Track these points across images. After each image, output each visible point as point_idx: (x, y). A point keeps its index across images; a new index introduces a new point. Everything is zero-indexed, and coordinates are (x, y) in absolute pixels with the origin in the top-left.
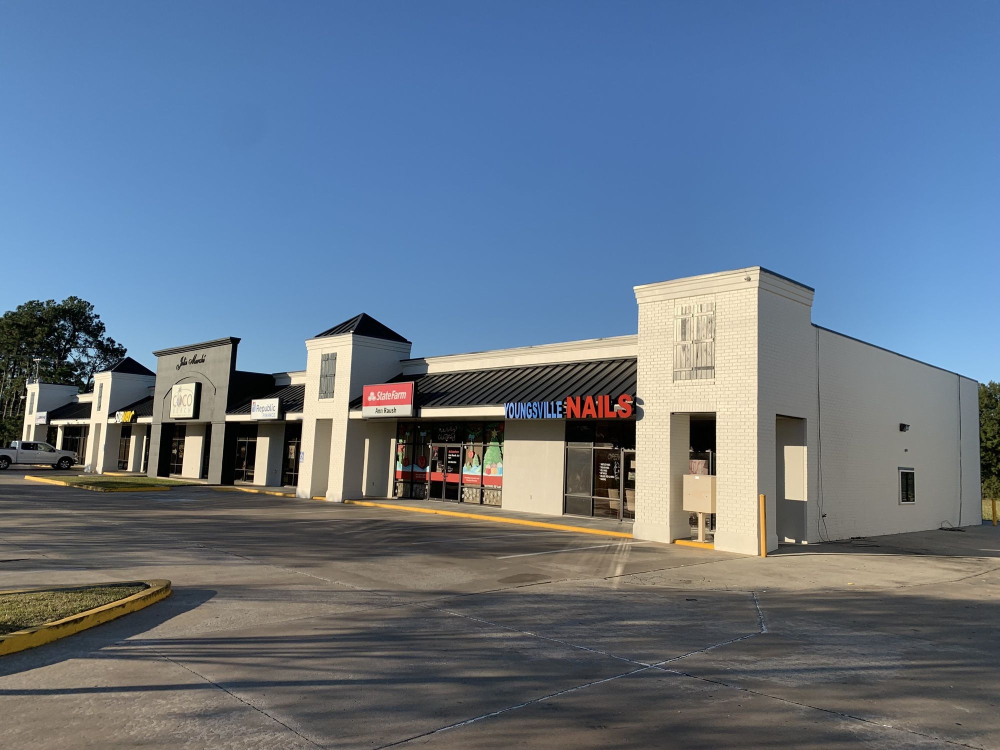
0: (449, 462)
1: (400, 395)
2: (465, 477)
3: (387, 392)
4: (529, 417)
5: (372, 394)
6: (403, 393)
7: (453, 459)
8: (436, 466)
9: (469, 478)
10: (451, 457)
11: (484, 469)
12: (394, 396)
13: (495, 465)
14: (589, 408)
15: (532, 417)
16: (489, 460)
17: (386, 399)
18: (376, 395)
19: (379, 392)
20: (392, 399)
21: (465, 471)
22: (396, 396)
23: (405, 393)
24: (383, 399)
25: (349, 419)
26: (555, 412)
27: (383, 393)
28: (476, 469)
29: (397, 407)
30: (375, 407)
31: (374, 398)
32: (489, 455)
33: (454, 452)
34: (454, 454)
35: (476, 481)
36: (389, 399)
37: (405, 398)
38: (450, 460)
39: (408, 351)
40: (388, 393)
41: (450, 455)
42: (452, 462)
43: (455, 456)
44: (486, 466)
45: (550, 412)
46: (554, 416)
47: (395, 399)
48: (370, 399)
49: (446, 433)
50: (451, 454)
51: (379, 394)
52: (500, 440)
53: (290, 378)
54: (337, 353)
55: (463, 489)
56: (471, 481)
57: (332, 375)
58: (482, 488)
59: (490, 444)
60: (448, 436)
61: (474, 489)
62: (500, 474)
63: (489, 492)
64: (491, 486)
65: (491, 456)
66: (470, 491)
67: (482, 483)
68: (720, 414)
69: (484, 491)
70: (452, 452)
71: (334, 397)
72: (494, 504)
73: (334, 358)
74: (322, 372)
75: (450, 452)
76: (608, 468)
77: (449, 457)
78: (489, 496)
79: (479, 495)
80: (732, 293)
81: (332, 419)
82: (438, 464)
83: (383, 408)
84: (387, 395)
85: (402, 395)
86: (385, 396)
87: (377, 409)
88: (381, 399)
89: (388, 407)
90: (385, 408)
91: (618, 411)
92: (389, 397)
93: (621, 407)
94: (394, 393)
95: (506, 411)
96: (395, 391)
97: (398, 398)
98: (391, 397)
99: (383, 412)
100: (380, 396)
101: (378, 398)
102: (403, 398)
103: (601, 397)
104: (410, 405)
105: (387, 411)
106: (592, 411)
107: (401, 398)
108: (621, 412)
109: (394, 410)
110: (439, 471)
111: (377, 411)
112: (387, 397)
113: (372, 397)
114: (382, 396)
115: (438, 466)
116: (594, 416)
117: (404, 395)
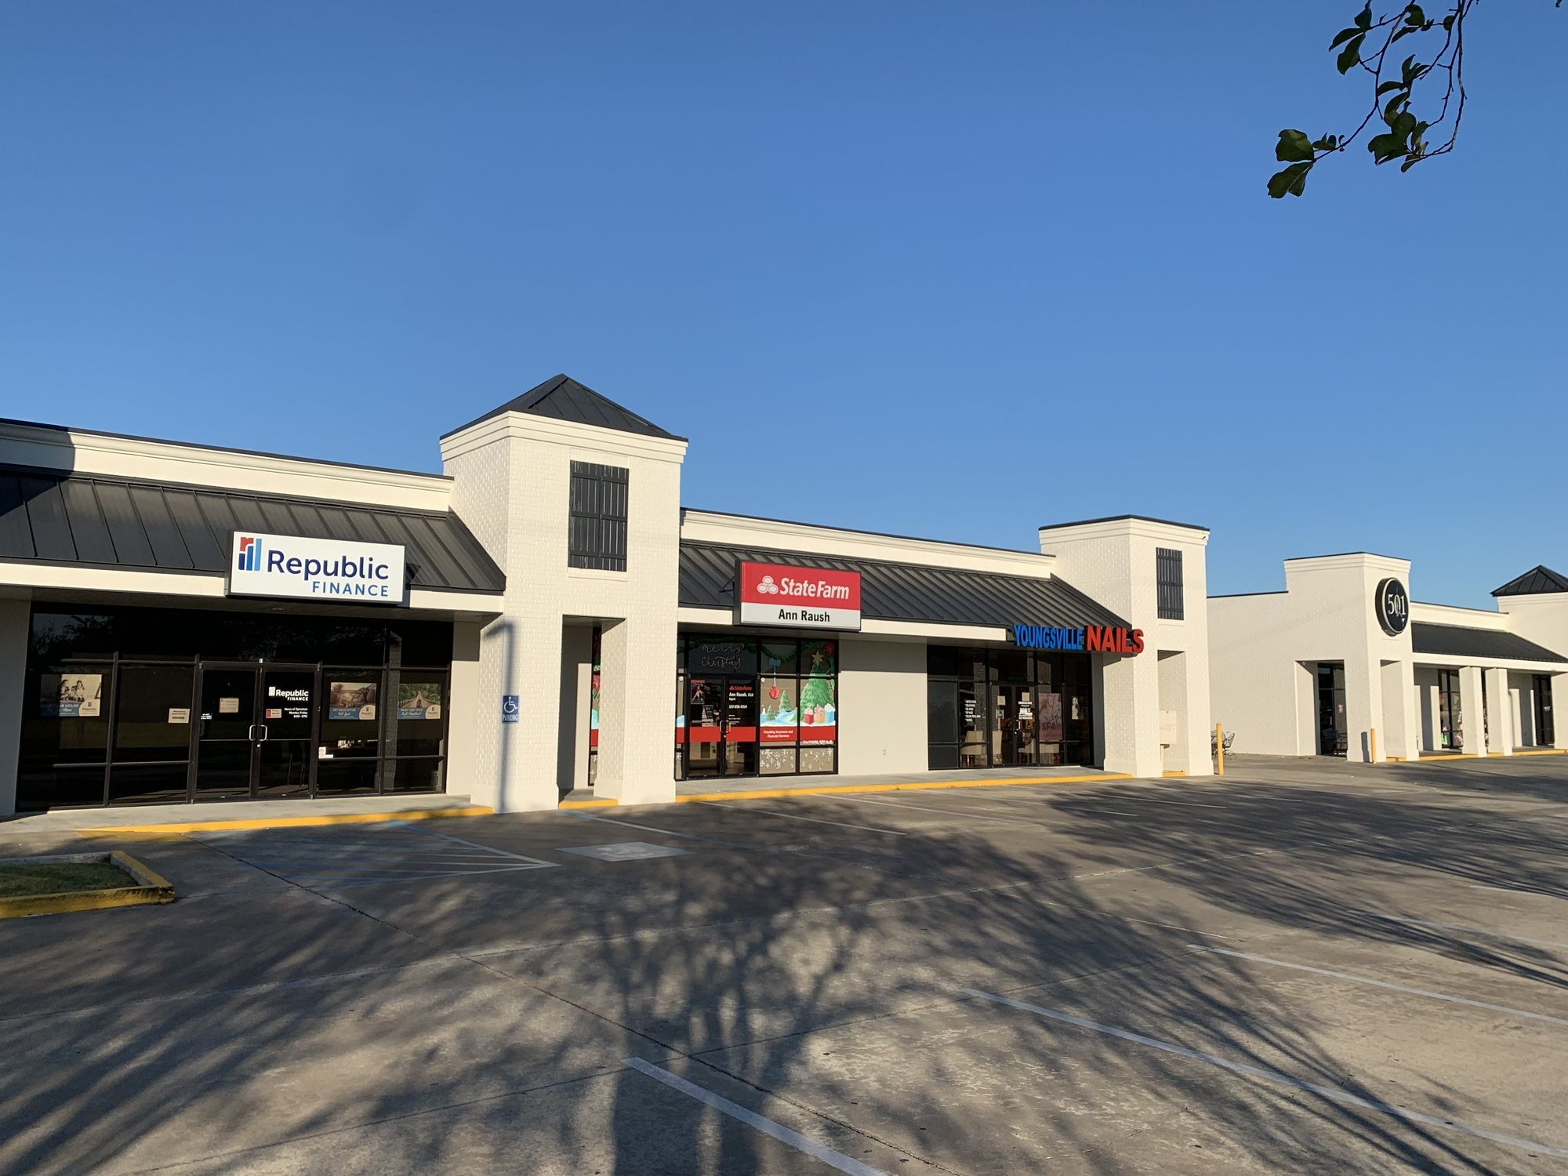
0: (731, 707)
1: (836, 591)
2: (765, 732)
3: (806, 582)
4: (1046, 646)
5: (768, 580)
6: (843, 589)
7: (739, 701)
9: (774, 732)
10: (736, 697)
11: (801, 716)
12: (822, 592)
13: (821, 709)
14: (1109, 640)
15: (1049, 647)
16: (809, 701)
17: (805, 594)
18: (777, 582)
19: (784, 580)
20: (819, 595)
21: (764, 721)
22: (829, 591)
23: (847, 589)
24: (796, 594)
26: (1075, 642)
27: (795, 582)
28: (785, 716)
29: (830, 611)
30: (779, 607)
31: (774, 590)
32: (810, 693)
33: (741, 688)
34: (741, 692)
35: (788, 736)
36: (813, 595)
37: (847, 597)
38: (733, 703)
40: (809, 584)
41: (734, 695)
43: (744, 695)
44: (807, 711)
45: (1070, 642)
46: (1073, 647)
47: (825, 596)
48: (762, 589)
49: (720, 653)
50: (733, 692)
51: (787, 583)
52: (832, 667)
54: (628, 470)
55: (762, 752)
56: (777, 736)
57: (614, 519)
58: (798, 747)
59: (811, 675)
60: (725, 661)
61: (784, 750)
62: (830, 722)
63: (811, 751)
64: (816, 742)
65: (813, 694)
66: (777, 753)
67: (799, 738)
68: (1187, 653)
69: (801, 750)
70: (737, 688)
71: (625, 571)
72: (820, 770)
73: (620, 478)
74: (576, 503)
75: (732, 688)
76: (974, 706)
77: (732, 697)
78: (813, 758)
79: (793, 758)
80: (1192, 547)
81: (623, 620)
83: (798, 610)
84: (807, 588)
85: (841, 591)
86: (800, 589)
87: (782, 610)
88: (791, 593)
89: (810, 610)
90: (803, 612)
91: (1132, 645)
92: (812, 592)
93: (1132, 642)
94: (823, 586)
95: (1015, 636)
96: (824, 583)
97: (832, 596)
98: (816, 592)
99: (797, 617)
100: (789, 587)
101: (784, 590)
102: (842, 597)
103: (1119, 630)
104: (859, 612)
105: (807, 617)
106: (1111, 645)
107: (838, 596)
108: (1135, 646)
109: (824, 617)
110: (709, 725)
111: (783, 616)
112: (807, 592)
113: (767, 585)
114: (794, 587)
115: (704, 716)
116: (1113, 649)
117: (845, 591)
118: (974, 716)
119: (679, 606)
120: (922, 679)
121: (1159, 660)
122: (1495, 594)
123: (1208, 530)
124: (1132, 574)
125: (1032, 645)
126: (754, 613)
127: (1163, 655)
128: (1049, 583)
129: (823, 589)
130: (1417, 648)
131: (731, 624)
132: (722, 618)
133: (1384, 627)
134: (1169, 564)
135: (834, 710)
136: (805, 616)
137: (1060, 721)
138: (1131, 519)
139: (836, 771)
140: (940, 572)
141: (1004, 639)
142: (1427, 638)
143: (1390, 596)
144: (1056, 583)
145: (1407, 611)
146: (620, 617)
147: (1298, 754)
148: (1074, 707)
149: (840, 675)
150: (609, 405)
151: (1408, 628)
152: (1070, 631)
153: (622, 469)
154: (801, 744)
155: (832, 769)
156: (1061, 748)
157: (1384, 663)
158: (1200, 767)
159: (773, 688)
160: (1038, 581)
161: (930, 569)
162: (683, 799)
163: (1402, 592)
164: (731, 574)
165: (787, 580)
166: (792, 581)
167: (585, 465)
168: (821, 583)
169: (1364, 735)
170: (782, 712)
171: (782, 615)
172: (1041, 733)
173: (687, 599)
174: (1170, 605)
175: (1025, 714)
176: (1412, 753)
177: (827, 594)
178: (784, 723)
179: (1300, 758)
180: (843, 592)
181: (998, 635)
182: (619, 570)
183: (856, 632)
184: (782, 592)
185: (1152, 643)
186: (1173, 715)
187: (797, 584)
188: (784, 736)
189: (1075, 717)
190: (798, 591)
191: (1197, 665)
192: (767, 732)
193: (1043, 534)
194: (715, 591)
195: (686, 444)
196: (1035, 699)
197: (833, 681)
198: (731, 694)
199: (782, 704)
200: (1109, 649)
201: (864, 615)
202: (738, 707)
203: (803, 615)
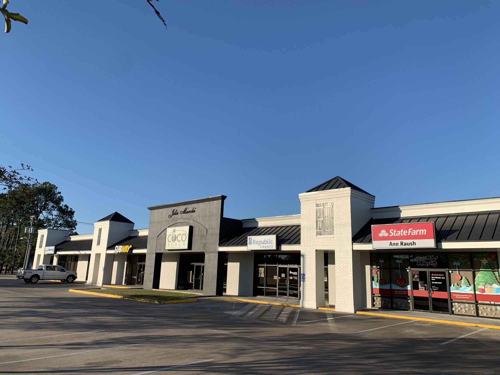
0: (433, 283)
1: (419, 232)
2: (454, 295)
3: (402, 230)
5: (383, 231)
6: (423, 230)
7: (437, 280)
8: (418, 284)
9: (460, 295)
10: (435, 279)
11: (476, 289)
12: (411, 233)
13: (489, 286)
16: (481, 282)
17: (402, 235)
18: (388, 231)
20: (409, 234)
21: (453, 290)
23: (425, 230)
24: (397, 235)
25: (353, 250)
28: (466, 288)
29: (415, 241)
30: (389, 241)
31: (386, 235)
32: (481, 278)
33: (437, 275)
34: (437, 276)
35: (469, 298)
36: (406, 235)
37: (425, 234)
38: (434, 281)
39: (372, 202)
40: (404, 230)
41: (434, 278)
43: (440, 278)
44: (479, 287)
47: (412, 234)
48: (381, 235)
50: (433, 276)
51: (392, 231)
52: (495, 266)
53: (257, 222)
55: (454, 304)
56: (462, 297)
58: (476, 304)
59: (480, 269)
61: (468, 304)
62: (496, 293)
63: (486, 306)
64: (489, 302)
65: (484, 279)
66: (463, 305)
67: (476, 299)
69: (479, 305)
70: (435, 275)
71: (334, 235)
72: (492, 316)
78: (487, 310)
79: (474, 309)
82: (420, 284)
83: (399, 242)
84: (403, 232)
85: (422, 231)
86: (399, 233)
88: (395, 235)
89: (404, 241)
90: (401, 242)
92: (405, 234)
94: (411, 230)
96: (412, 229)
97: (417, 234)
98: (407, 234)
99: (398, 244)
100: (394, 233)
101: (391, 234)
104: (433, 240)
105: (404, 244)
107: (420, 234)
109: (413, 244)
110: (422, 289)
111: (392, 245)
112: (403, 234)
113: (383, 233)
114: (396, 233)
115: (420, 286)
117: (424, 231)
129: (411, 232)
136: (402, 244)
146: (333, 249)
154: (478, 303)
159: (458, 275)
166: (395, 230)
168: (410, 229)
170: (464, 287)
171: (391, 244)
178: (465, 292)
180: (424, 232)
182: (332, 234)
184: (390, 235)
187: (398, 231)
188: (467, 298)
190: (398, 234)
192: (455, 295)
197: (496, 273)
198: (432, 277)
199: (464, 283)
202: (437, 283)
203: (401, 244)
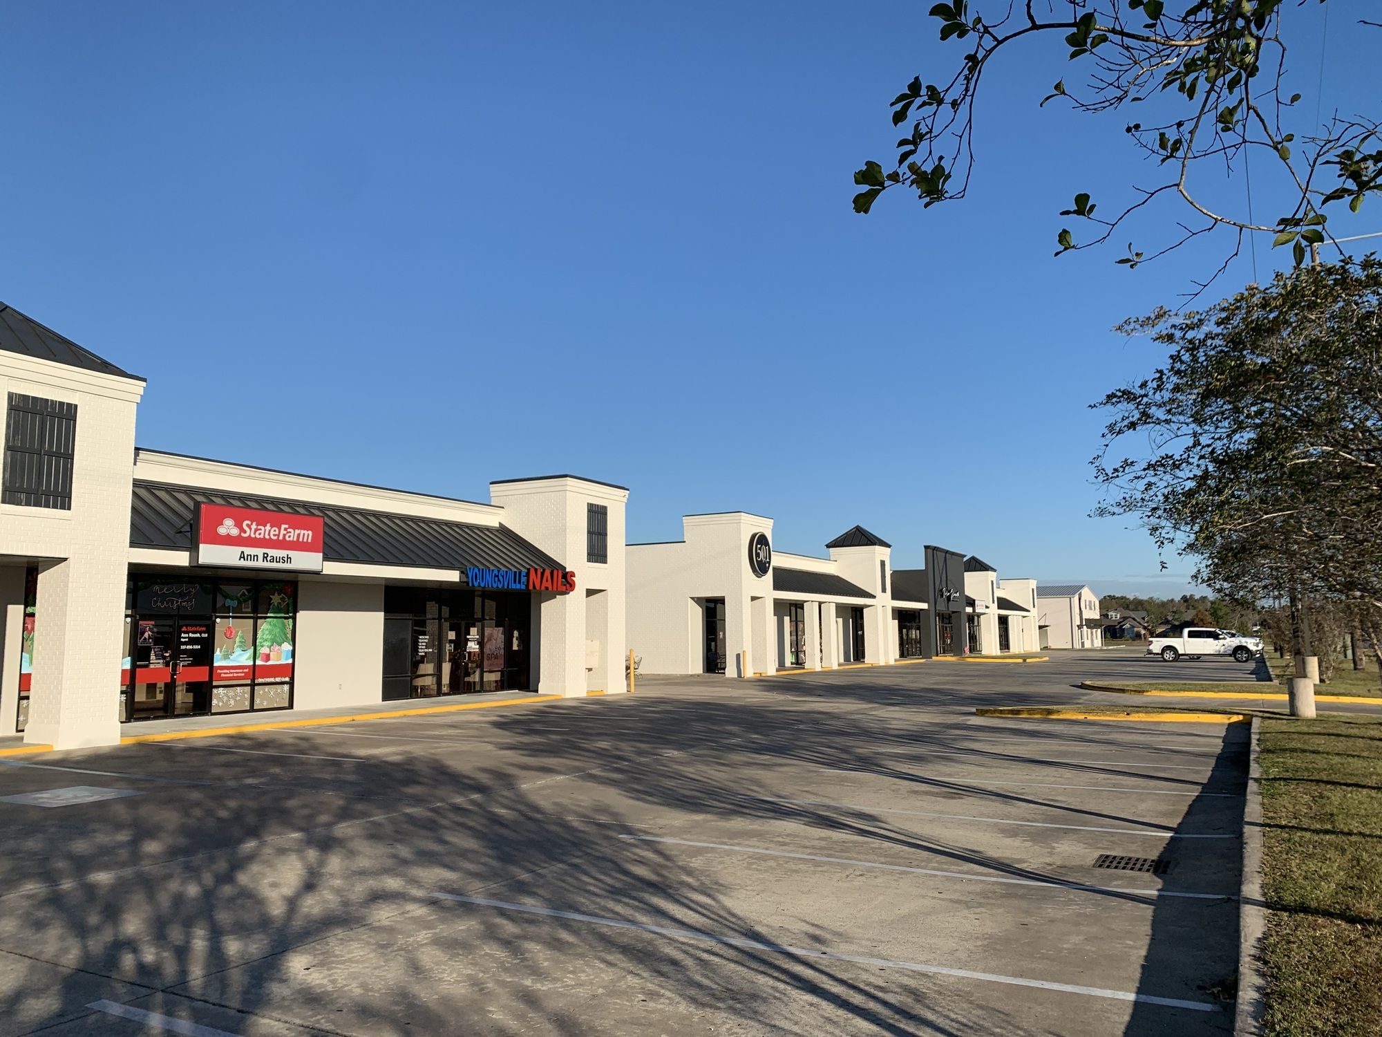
0: (183, 647)
1: (299, 535)
2: (219, 671)
3: (268, 525)
4: (495, 586)
5: (229, 522)
6: (306, 532)
7: (192, 641)
8: (151, 654)
9: (228, 671)
10: (189, 638)
11: (257, 655)
12: (284, 535)
13: (278, 647)
14: (547, 581)
15: (497, 587)
16: (266, 640)
17: (267, 537)
18: (239, 525)
19: (246, 522)
20: (281, 538)
21: (218, 661)
22: (292, 534)
23: (310, 533)
24: (258, 536)
25: (130, 563)
26: (520, 582)
27: (257, 525)
28: (240, 655)
29: (291, 553)
30: (239, 550)
31: (235, 532)
32: (267, 632)
33: (194, 629)
34: (194, 632)
35: (243, 675)
36: (276, 538)
37: (309, 540)
38: (185, 643)
40: (272, 527)
41: (187, 635)
42: (189, 647)
43: (198, 635)
44: (263, 650)
45: (515, 582)
46: (518, 586)
47: (287, 539)
48: (222, 530)
49: (173, 594)
50: (185, 633)
51: (249, 526)
52: (291, 610)
54: (76, 406)
55: (215, 691)
56: (232, 675)
57: (58, 455)
58: (253, 685)
59: (269, 615)
60: (177, 602)
61: (238, 688)
62: (287, 659)
63: (267, 688)
64: (272, 680)
65: (270, 633)
66: (231, 692)
67: (254, 676)
68: (609, 592)
69: (256, 688)
70: (190, 629)
71: (69, 509)
72: (275, 706)
73: (66, 414)
74: (14, 437)
75: (184, 629)
76: (426, 641)
77: (184, 638)
78: (268, 695)
79: (247, 696)
80: (615, 503)
81: (65, 559)
82: (155, 652)
83: (260, 552)
84: (270, 531)
85: (304, 534)
86: (262, 532)
87: (243, 552)
88: (253, 536)
89: (272, 552)
90: (264, 554)
91: (565, 585)
92: (274, 535)
93: (566, 582)
94: (286, 529)
95: (467, 576)
96: (287, 526)
97: (295, 539)
98: (279, 535)
99: (258, 559)
100: (251, 529)
101: (245, 532)
102: (305, 540)
103: (555, 572)
104: (321, 555)
105: (269, 559)
106: (549, 584)
107: (301, 540)
108: (568, 585)
109: (286, 559)
110: (158, 666)
111: (244, 557)
112: (269, 535)
113: (228, 527)
114: (256, 530)
115: (153, 657)
116: (550, 589)
117: (308, 535)
118: (426, 650)
119: (130, 547)
120: (380, 616)
121: (587, 596)
122: (828, 546)
123: (628, 490)
124: (568, 524)
125: (482, 585)
126: (211, 555)
127: (590, 593)
128: (497, 531)
129: (285, 532)
130: (777, 586)
131: (188, 565)
132: (180, 559)
133: (754, 570)
134: (597, 516)
135: (291, 648)
136: (266, 558)
137: (502, 652)
138: (568, 478)
139: (291, 706)
140: (399, 519)
141: (458, 580)
142: (785, 579)
143: (759, 546)
144: (504, 531)
145: (770, 559)
146: (62, 556)
147: (690, 673)
148: (514, 639)
149: (298, 615)
150: (55, 338)
151: (770, 571)
152: (515, 572)
153: (69, 405)
154: (256, 682)
155: (287, 705)
156: (502, 676)
157: (753, 599)
158: (616, 687)
159: (229, 628)
160: (488, 529)
161: (390, 516)
162: (129, 741)
163: (767, 544)
164: (189, 516)
165: (249, 522)
166: (254, 523)
167: (25, 398)
168: (283, 526)
169: (738, 656)
170: (238, 651)
171: (242, 556)
172: (486, 662)
173: (139, 539)
174: (597, 553)
175: (473, 646)
176: (771, 670)
177: (290, 537)
178: (239, 662)
179: (691, 676)
180: (307, 535)
181: (453, 576)
182: (63, 508)
183: (317, 573)
184: (243, 535)
185: (581, 584)
186: (597, 643)
187: (259, 527)
188: (239, 675)
189: (515, 647)
190: (260, 534)
191: (616, 601)
192: (221, 671)
193: (493, 488)
194: (171, 533)
195: (144, 384)
196: (482, 633)
197: (291, 620)
198: (183, 635)
199: (237, 644)
200: (547, 588)
201: (327, 558)
202: (191, 647)
203: (264, 557)
